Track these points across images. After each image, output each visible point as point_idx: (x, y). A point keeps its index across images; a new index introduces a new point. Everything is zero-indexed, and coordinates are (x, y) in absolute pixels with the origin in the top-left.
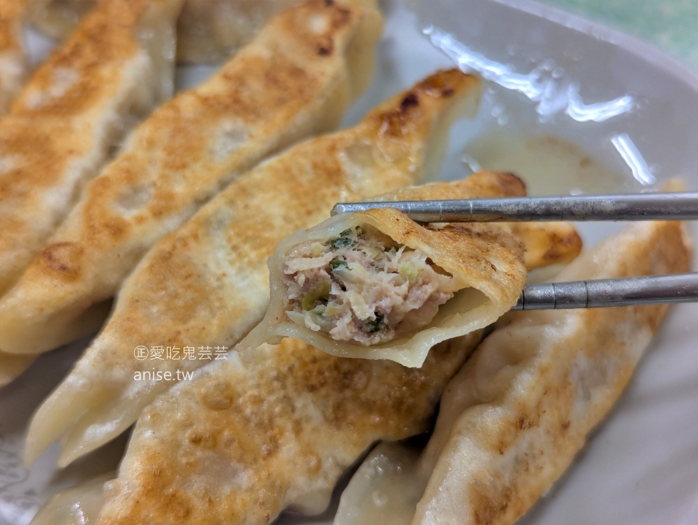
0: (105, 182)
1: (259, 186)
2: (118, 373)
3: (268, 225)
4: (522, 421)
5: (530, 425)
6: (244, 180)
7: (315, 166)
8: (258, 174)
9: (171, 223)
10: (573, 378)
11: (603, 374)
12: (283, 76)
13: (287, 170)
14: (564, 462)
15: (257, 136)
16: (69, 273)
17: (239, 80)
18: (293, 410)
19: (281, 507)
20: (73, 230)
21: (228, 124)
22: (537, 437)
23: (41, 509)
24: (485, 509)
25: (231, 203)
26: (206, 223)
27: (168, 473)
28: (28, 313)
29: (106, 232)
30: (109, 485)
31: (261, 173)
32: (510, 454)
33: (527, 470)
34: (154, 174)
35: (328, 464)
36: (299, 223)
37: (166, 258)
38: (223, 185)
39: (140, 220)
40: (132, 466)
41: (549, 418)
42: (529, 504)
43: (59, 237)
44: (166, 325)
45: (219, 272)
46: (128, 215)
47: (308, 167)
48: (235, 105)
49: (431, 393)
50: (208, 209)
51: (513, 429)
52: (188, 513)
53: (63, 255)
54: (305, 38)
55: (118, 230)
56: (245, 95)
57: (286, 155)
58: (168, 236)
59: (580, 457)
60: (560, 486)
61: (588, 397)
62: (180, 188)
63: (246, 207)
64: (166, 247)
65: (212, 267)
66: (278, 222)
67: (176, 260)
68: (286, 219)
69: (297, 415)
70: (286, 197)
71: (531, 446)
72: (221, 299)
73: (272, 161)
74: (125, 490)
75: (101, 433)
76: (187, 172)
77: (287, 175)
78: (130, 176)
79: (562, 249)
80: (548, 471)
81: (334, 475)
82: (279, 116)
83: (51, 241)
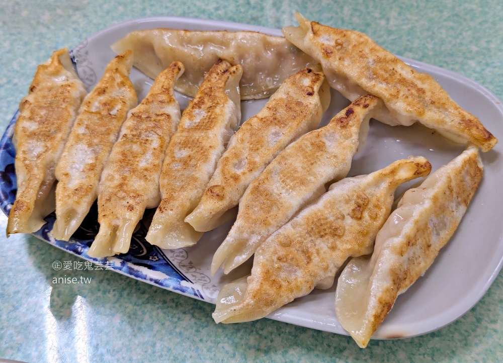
0: (227, 159)
1: (290, 155)
2: (245, 235)
3: (296, 171)
4: (409, 243)
5: (413, 245)
6: (283, 153)
7: (312, 144)
8: (288, 150)
9: (256, 173)
10: (430, 226)
11: (445, 225)
12: (293, 105)
13: (300, 147)
14: (430, 262)
15: (285, 134)
16: (220, 197)
17: (274, 109)
18: (315, 245)
19: (315, 285)
20: (218, 180)
21: (273, 129)
22: (417, 250)
23: (220, 291)
24: (397, 279)
25: (279, 163)
26: (270, 172)
27: (271, 271)
28: (206, 214)
29: (231, 179)
30: (249, 277)
31: (290, 149)
32: (406, 256)
33: (414, 264)
34: (246, 153)
35: (332, 266)
36: (308, 169)
37: (256, 189)
38: (275, 157)
39: (244, 174)
40: (257, 270)
41: (421, 242)
42: (415, 279)
43: (212, 183)
44: (261, 215)
45: (278, 192)
46: (239, 172)
47: (309, 145)
48: (274, 120)
49: (371, 235)
50: (270, 166)
51: (405, 246)
52: (280, 287)
53: (216, 190)
54: (301, 88)
55: (236, 178)
56: (278, 115)
57: (298, 141)
58: (256, 179)
59: (437, 260)
60: (429, 272)
61: (438, 234)
62: (257, 159)
63: (285, 164)
64: (256, 184)
65: (275, 191)
66: (300, 169)
67: (261, 188)
68: (303, 168)
69: (317, 248)
70: (301, 158)
71: (414, 253)
72: (281, 203)
73: (293, 144)
74: (256, 280)
75: (241, 259)
76: (259, 152)
77: (300, 149)
78: (236, 155)
79: (422, 170)
80: (422, 265)
81: (334, 271)
82: (294, 124)
83: (209, 185)
